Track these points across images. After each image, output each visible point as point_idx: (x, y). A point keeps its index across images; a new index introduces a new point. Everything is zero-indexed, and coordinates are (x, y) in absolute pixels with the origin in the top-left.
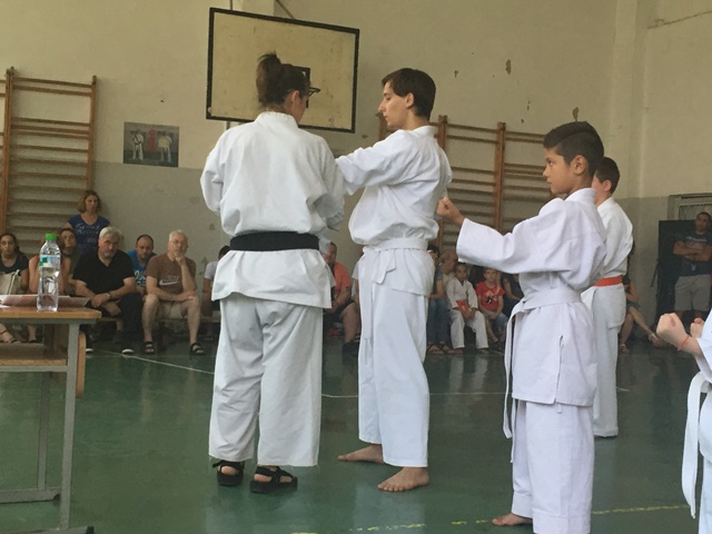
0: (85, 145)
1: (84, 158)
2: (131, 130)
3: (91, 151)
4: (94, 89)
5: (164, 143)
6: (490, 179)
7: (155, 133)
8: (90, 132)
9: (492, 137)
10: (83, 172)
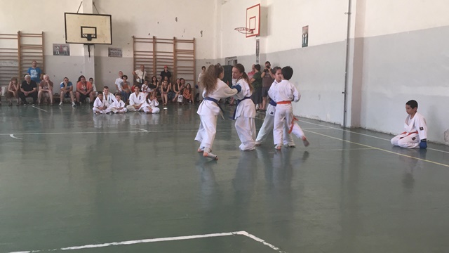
0: (41, 51)
1: (42, 54)
2: (55, 46)
3: (43, 52)
4: (43, 35)
5: (65, 49)
6: (172, 54)
7: (61, 47)
8: (43, 47)
9: (172, 42)
10: (42, 58)
